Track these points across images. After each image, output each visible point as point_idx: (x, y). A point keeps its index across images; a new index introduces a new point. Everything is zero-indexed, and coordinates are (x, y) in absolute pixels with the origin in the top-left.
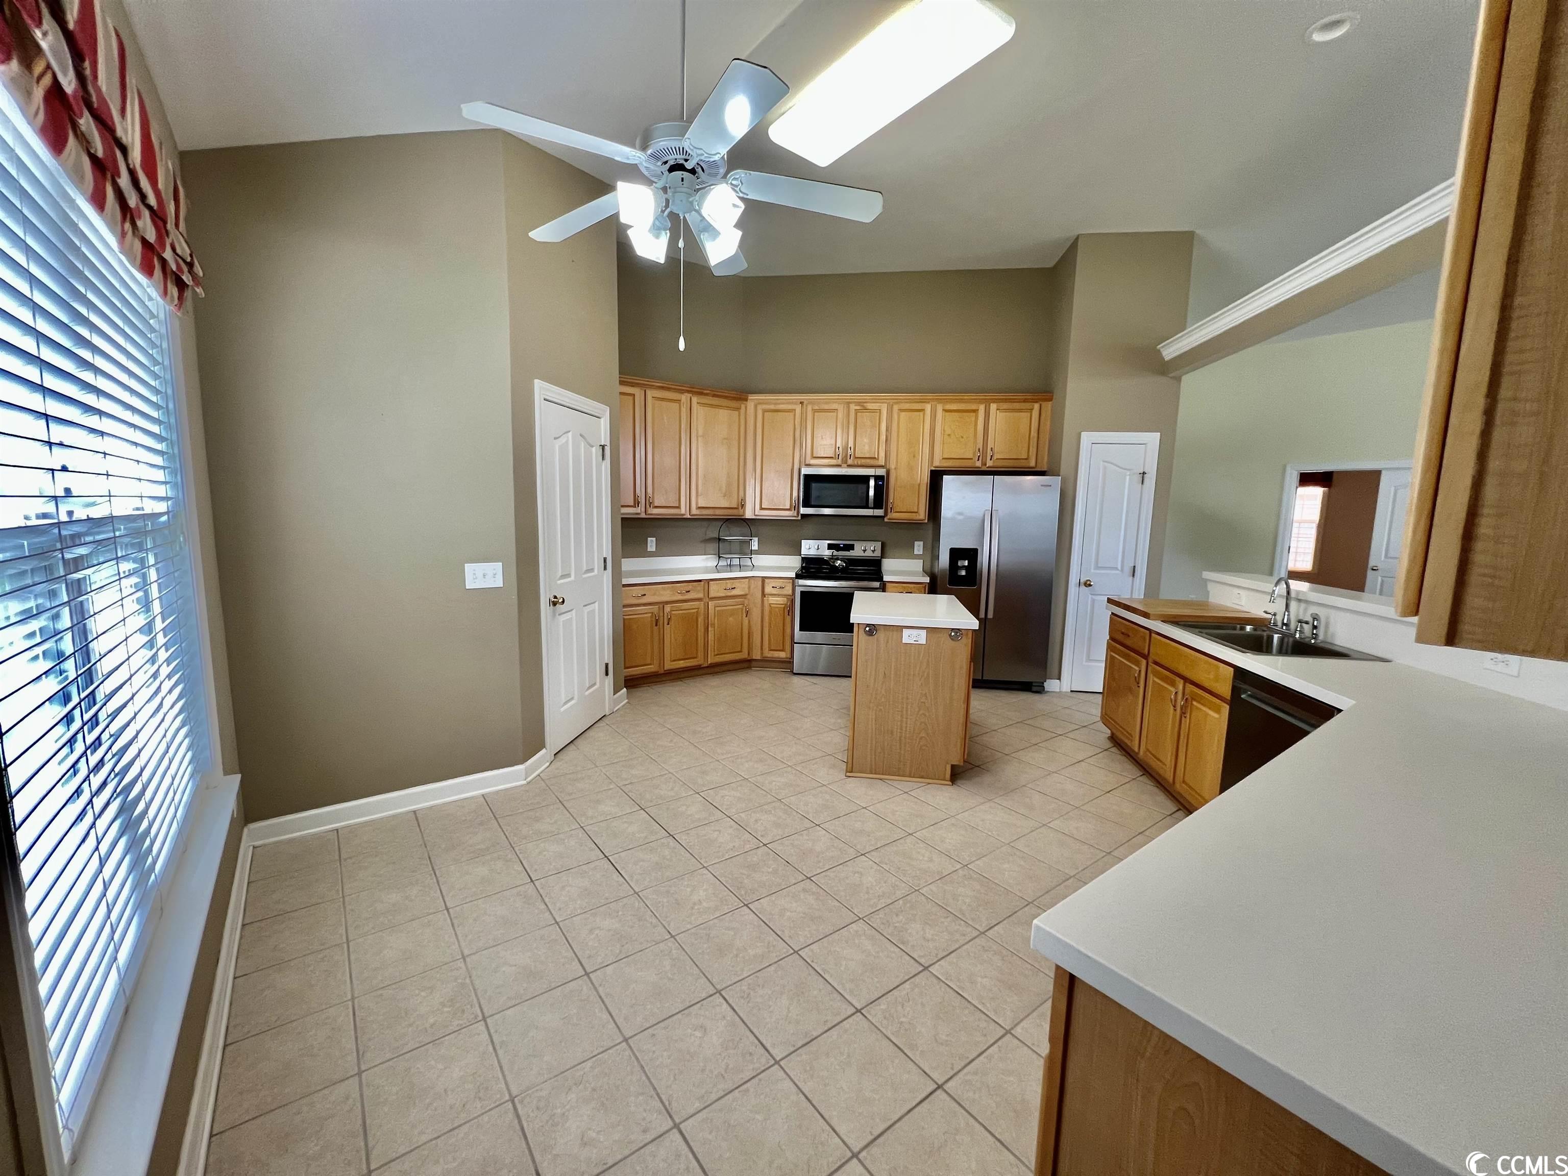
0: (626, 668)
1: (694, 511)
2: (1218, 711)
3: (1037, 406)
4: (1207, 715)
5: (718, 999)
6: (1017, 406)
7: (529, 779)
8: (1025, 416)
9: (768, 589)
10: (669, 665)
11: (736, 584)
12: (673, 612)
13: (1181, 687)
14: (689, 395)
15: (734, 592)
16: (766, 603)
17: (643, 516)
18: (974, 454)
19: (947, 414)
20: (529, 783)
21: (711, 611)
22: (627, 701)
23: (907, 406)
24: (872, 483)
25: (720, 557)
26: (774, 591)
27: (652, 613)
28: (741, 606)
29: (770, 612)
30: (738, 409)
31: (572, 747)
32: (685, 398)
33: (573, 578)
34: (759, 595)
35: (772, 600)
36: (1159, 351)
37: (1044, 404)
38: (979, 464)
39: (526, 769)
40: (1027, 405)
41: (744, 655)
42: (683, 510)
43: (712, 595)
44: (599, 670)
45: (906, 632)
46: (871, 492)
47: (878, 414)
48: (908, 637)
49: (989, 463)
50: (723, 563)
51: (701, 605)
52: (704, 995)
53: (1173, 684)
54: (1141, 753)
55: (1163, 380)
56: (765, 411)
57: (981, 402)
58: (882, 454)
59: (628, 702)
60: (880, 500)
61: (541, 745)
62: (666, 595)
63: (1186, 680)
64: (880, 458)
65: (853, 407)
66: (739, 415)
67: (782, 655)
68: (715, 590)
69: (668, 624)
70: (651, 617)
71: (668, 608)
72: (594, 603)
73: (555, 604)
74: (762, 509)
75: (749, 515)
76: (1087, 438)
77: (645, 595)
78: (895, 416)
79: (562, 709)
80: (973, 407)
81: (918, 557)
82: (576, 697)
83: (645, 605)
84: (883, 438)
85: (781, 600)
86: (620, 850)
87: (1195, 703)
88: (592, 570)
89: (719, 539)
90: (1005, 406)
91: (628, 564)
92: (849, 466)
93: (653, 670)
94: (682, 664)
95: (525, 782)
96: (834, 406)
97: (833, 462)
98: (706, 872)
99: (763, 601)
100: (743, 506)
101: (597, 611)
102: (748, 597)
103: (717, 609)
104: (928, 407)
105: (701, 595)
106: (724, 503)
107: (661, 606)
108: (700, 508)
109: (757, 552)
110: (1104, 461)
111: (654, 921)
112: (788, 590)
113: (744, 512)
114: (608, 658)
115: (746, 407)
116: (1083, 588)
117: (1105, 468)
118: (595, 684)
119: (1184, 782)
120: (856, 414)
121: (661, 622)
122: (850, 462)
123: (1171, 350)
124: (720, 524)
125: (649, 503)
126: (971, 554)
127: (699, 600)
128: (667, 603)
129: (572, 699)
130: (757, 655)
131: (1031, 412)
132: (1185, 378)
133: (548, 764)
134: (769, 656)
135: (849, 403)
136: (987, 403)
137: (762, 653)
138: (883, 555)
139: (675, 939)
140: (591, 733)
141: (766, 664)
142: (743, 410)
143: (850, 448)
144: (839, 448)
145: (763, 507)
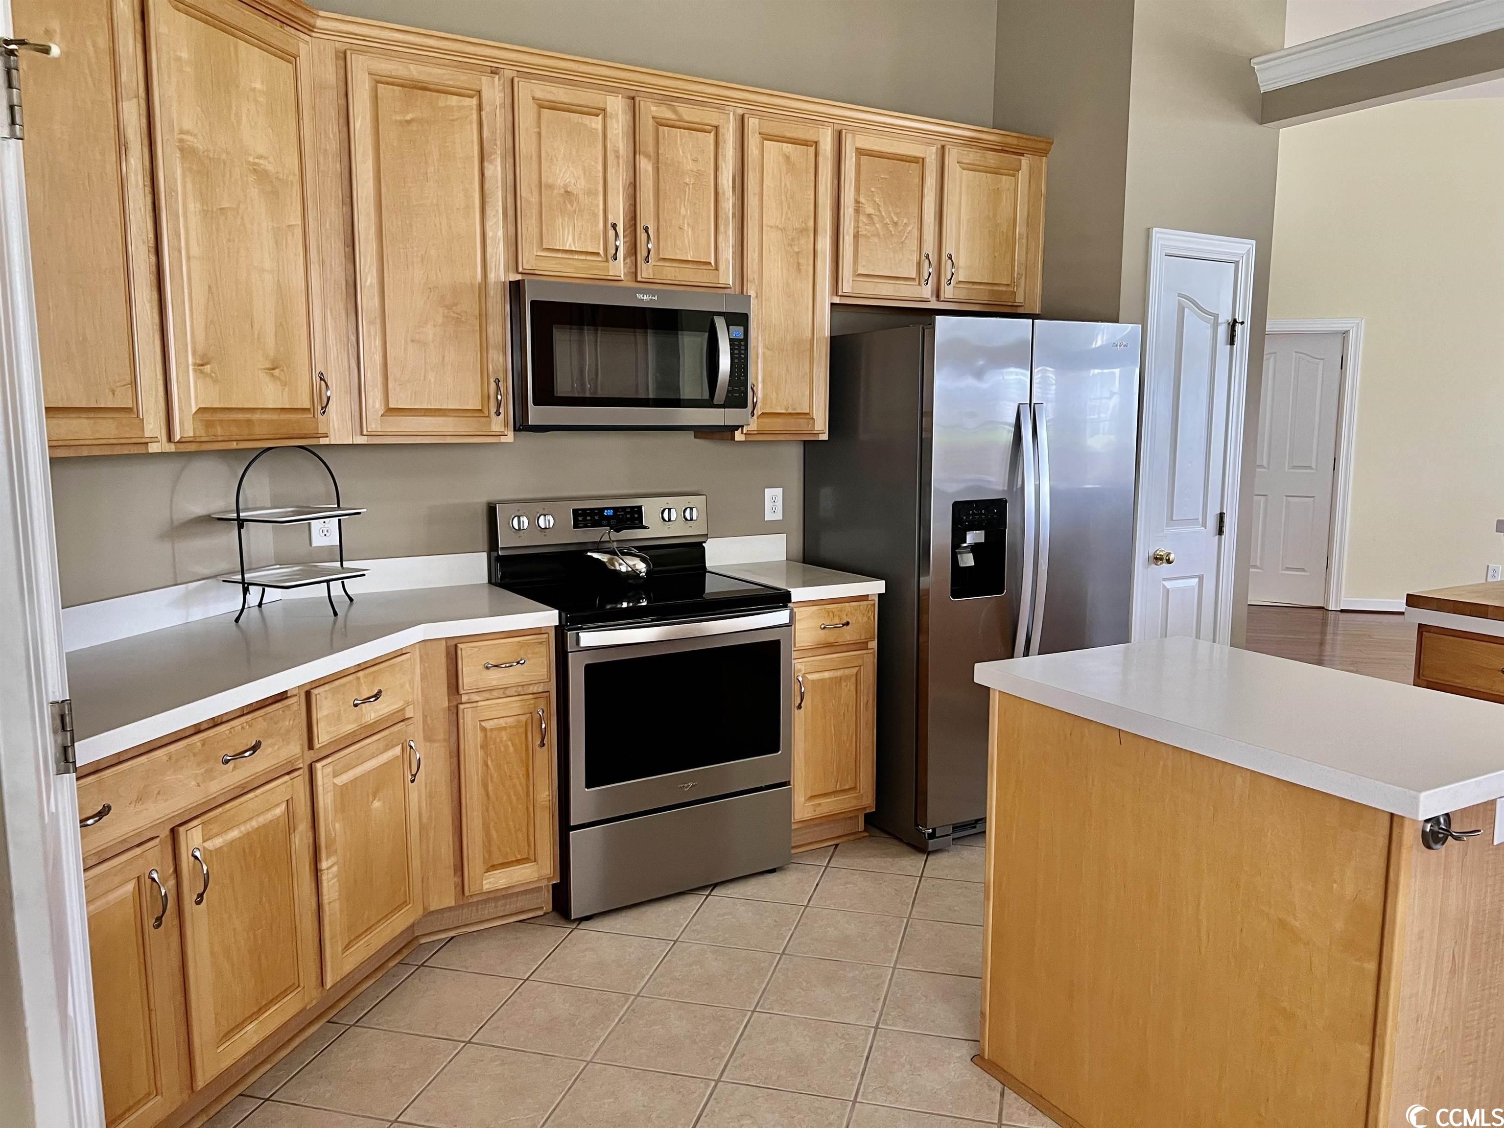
1: (186, 427)
3: (1023, 163)
6: (991, 157)
8: (1007, 184)
9: (472, 675)
10: (211, 1065)
12: (213, 845)
16: (467, 724)
18: (919, 267)
19: (865, 161)
21: (324, 799)
23: (777, 126)
24: (723, 334)
26: (495, 678)
27: (142, 875)
29: (484, 746)
30: (291, 53)
34: (442, 700)
35: (487, 707)
36: (1252, 67)
37: (1036, 158)
38: (928, 293)
40: (1009, 160)
41: (416, 911)
42: (150, 425)
43: (322, 734)
46: (724, 366)
47: (711, 138)
49: (946, 292)
51: (296, 783)
55: (1257, 130)
56: (377, 79)
58: (727, 254)
60: (738, 388)
62: (184, 787)
64: (722, 267)
67: (528, 873)
68: (325, 720)
69: (200, 897)
71: (193, 836)
74: (390, 416)
76: (1162, 243)
78: (753, 151)
81: (774, 527)
84: (727, 207)
85: (511, 706)
90: (979, 156)
92: (644, 283)
94: (256, 1031)
96: (596, 99)
97: (601, 268)
99: (455, 721)
100: (319, 404)
102: (412, 712)
103: (338, 781)
104: (825, 136)
105: (291, 749)
107: (165, 839)
108: (203, 412)
110: (1180, 295)
112: (537, 667)
113: (326, 424)
116: (1153, 567)
117: (1182, 311)
121: (174, 901)
122: (646, 271)
123: (1275, 72)
126: (993, 514)
127: (289, 767)
128: (186, 819)
131: (1015, 179)
136: (941, 143)
143: (646, 229)
144: (614, 226)
145: (391, 406)
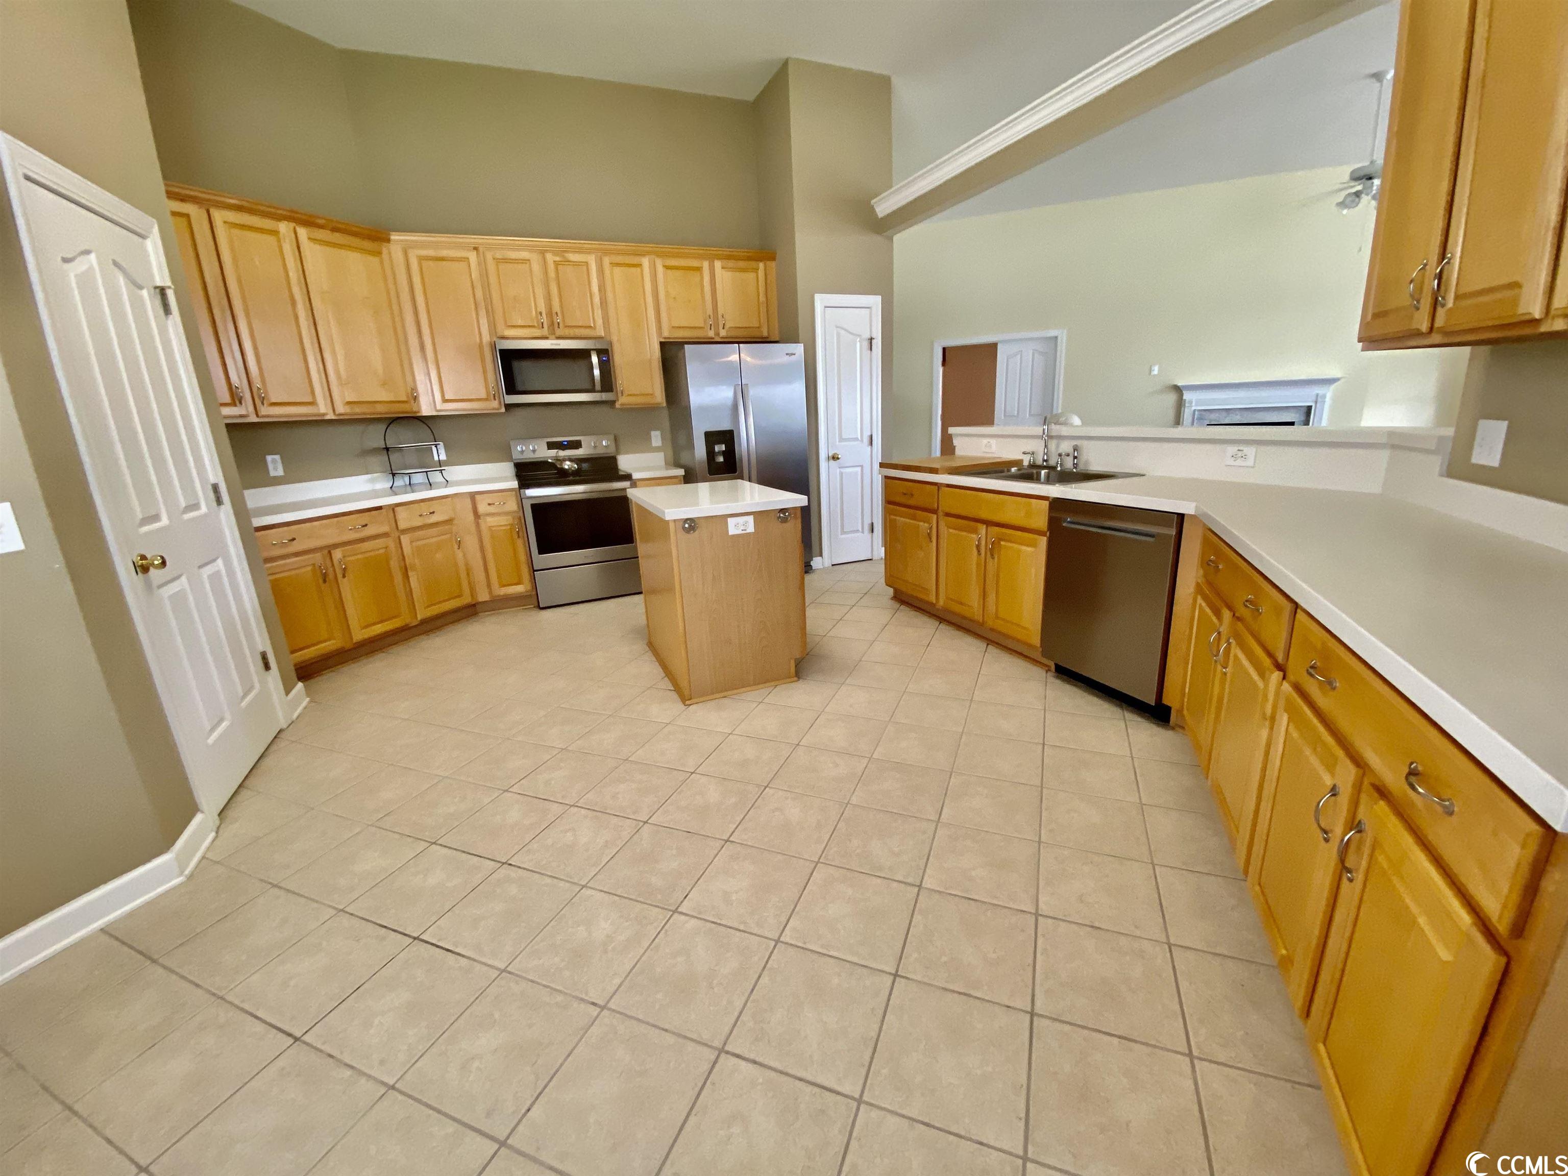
0: (293, 652)
1: (341, 409)
2: (1033, 544)
3: (761, 265)
4: (1020, 551)
5: (727, 1062)
6: (742, 264)
7: (187, 872)
8: (751, 276)
9: (482, 508)
10: (359, 635)
11: (435, 506)
12: (349, 559)
13: (984, 532)
14: (292, 225)
15: (434, 519)
16: (483, 527)
17: (253, 419)
18: (705, 321)
19: (669, 271)
20: (191, 877)
21: (407, 550)
22: (308, 699)
23: (619, 259)
24: (595, 359)
25: (394, 475)
26: (492, 509)
27: (314, 565)
28: (448, 536)
29: (492, 537)
30: (379, 253)
31: (244, 793)
32: (284, 227)
33: (165, 521)
34: (471, 517)
35: (491, 521)
36: (873, 207)
37: (768, 263)
38: (711, 334)
39: (177, 858)
40: (753, 264)
41: (466, 600)
42: (323, 408)
43: (402, 525)
44: (254, 666)
45: (731, 521)
46: (597, 372)
47: (585, 268)
48: (735, 527)
49: (723, 333)
50: (400, 482)
51: (390, 543)
52: (706, 1067)
53: (975, 531)
54: (941, 603)
55: (878, 239)
56: (421, 259)
57: (701, 257)
58: (599, 322)
59: (311, 702)
60: (608, 383)
61: (190, 809)
62: (331, 535)
63: (988, 523)
64: (598, 327)
65: (550, 257)
66: (382, 263)
67: (519, 589)
68: (405, 519)
69: (344, 576)
70: (314, 571)
71: (337, 554)
72: (214, 560)
73: (145, 569)
74: (445, 401)
75: (426, 410)
76: (821, 301)
77: (294, 539)
78: (607, 272)
79: (211, 741)
80: (695, 263)
81: (657, 449)
82: (228, 716)
83: (297, 554)
84: (597, 300)
85: (504, 521)
86: (434, 919)
87: (1002, 543)
88: (195, 506)
89: (387, 449)
90: (731, 264)
91: (255, 498)
92: (558, 338)
93: (333, 648)
94: (378, 629)
95: (180, 879)
96: (524, 255)
97: (537, 332)
98: (589, 892)
99: (478, 525)
100: (415, 398)
101: (224, 572)
102: (455, 522)
103: (414, 544)
104: (645, 262)
105: (385, 528)
106: (384, 396)
107: (326, 552)
108: (349, 403)
109: (448, 463)
110: (837, 327)
111: (560, 998)
112: (512, 505)
113: (419, 406)
114: (263, 642)
115: (390, 253)
116: (832, 462)
117: (838, 335)
118: (251, 688)
119: (997, 617)
120: (557, 269)
121: (331, 576)
122: (559, 332)
123: (884, 207)
124: (383, 427)
125: (259, 398)
126: (727, 437)
127: (386, 535)
128: (336, 546)
129: (221, 720)
130: (483, 596)
131: (757, 273)
132: (897, 238)
133: (213, 834)
134: (502, 593)
135: (543, 253)
136: (712, 258)
137: (490, 592)
138: (618, 451)
139: (609, 1009)
140: (268, 762)
141: (499, 604)
142: (385, 255)
143: (557, 313)
144: (541, 313)
145: (446, 398)
